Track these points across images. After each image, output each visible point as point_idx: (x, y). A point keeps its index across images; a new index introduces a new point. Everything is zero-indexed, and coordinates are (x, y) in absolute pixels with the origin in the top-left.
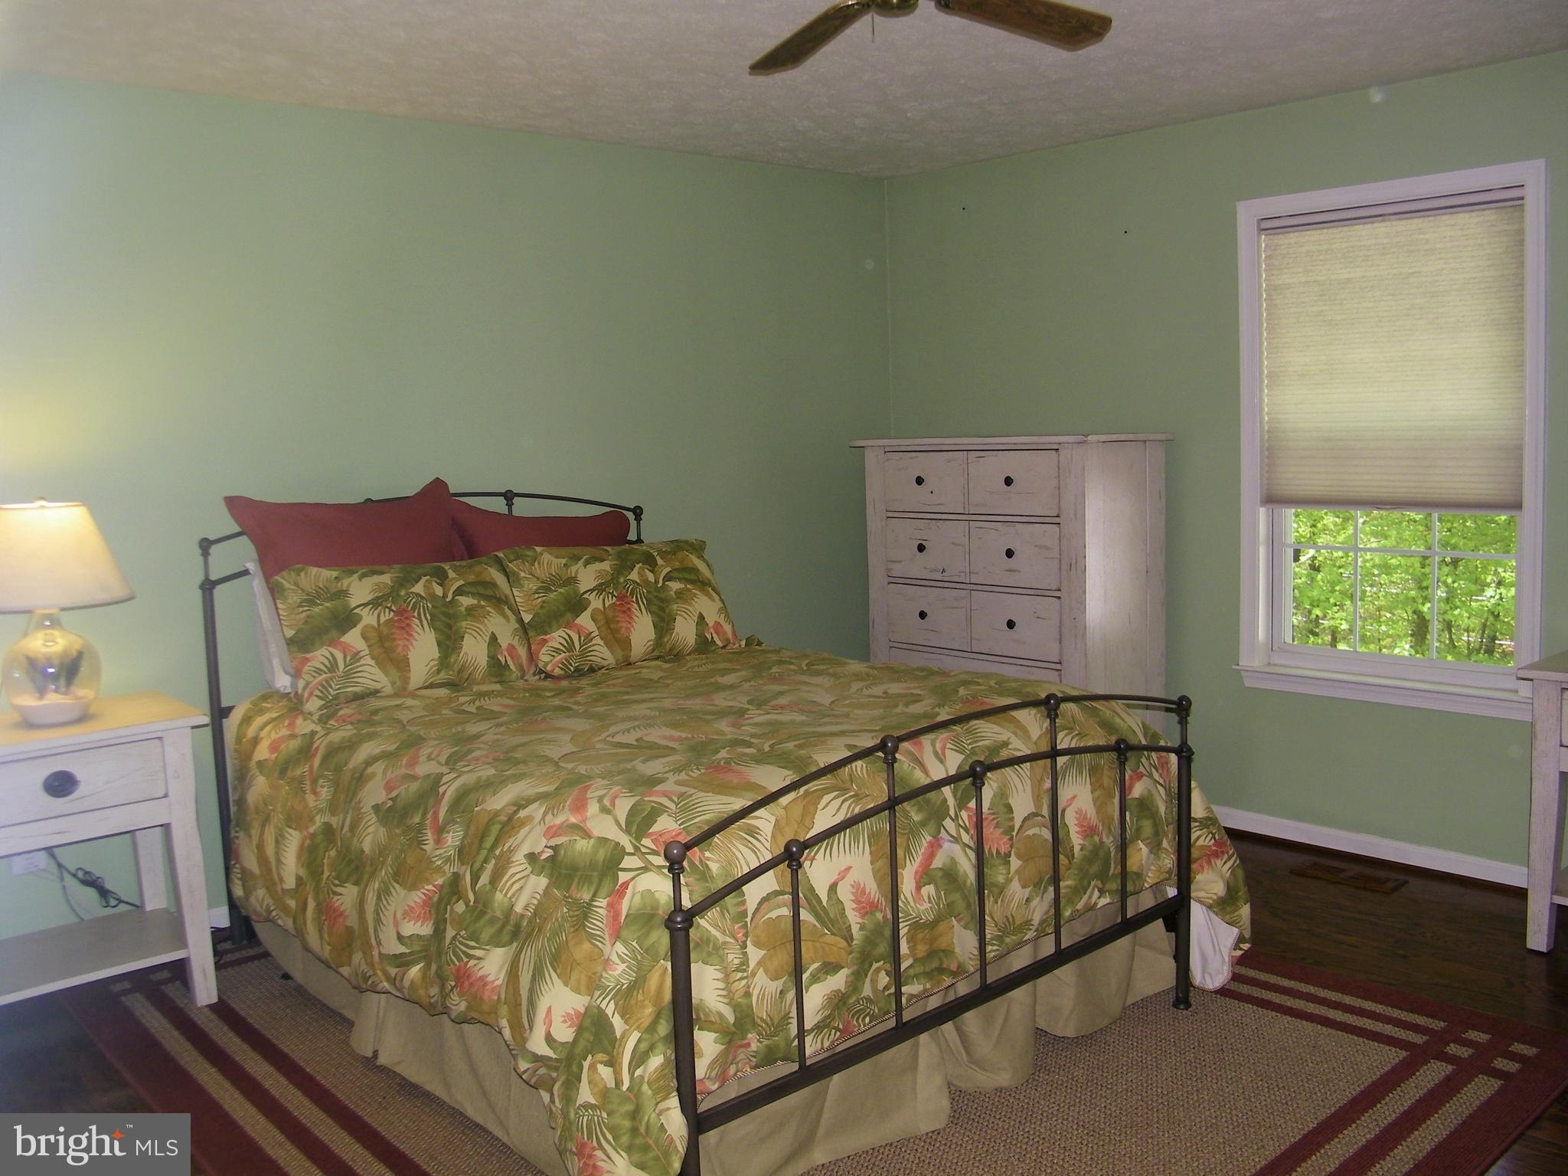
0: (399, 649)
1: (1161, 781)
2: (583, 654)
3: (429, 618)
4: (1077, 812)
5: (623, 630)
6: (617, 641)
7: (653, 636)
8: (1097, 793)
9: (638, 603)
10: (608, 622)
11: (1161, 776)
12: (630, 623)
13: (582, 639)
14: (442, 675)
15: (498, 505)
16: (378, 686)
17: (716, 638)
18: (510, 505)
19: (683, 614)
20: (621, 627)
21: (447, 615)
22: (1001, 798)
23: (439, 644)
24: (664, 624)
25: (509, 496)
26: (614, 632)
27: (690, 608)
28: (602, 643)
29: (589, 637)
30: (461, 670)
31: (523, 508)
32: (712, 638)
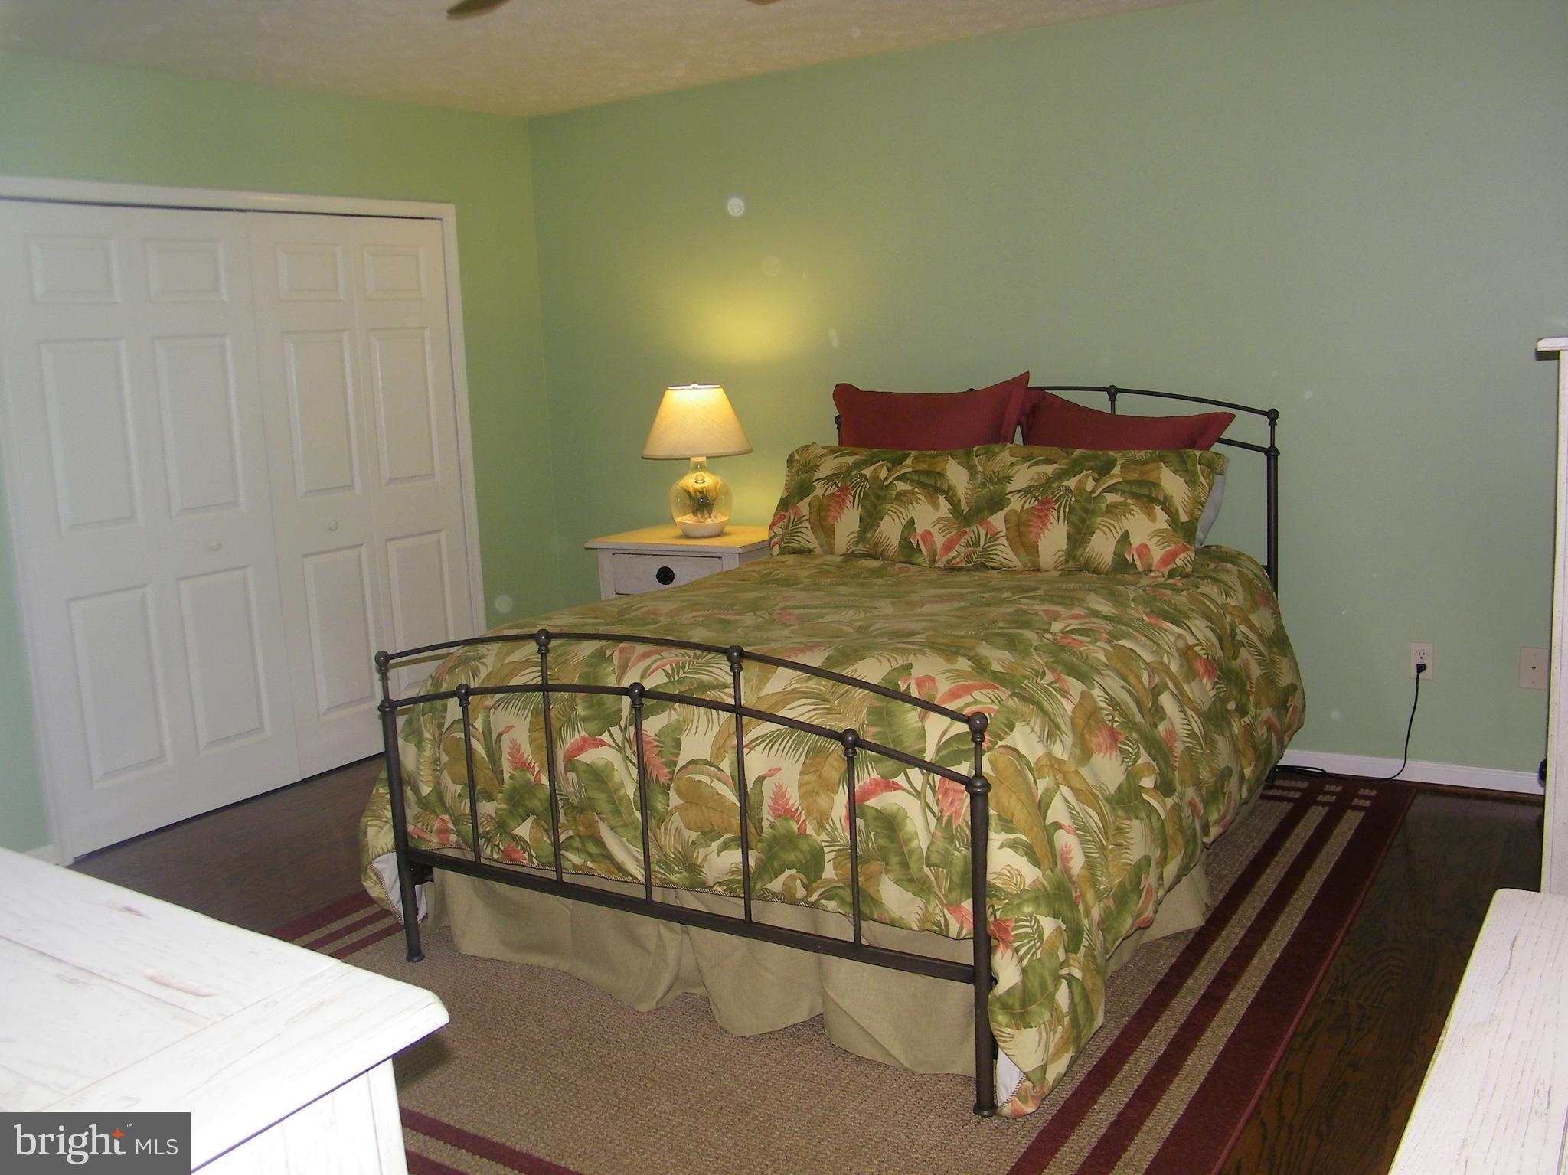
0: (830, 519)
1: (936, 809)
2: (986, 551)
3: (862, 496)
4: (776, 786)
5: (1031, 536)
6: (1024, 545)
7: (1065, 547)
8: (807, 778)
9: (1059, 512)
10: (1019, 525)
11: (938, 801)
12: (1042, 529)
13: (989, 536)
14: (860, 546)
15: (1099, 402)
16: (811, 546)
17: (1137, 561)
18: (1113, 400)
19: (1106, 529)
20: (1031, 532)
21: (878, 496)
22: (673, 731)
23: (861, 520)
24: (1078, 536)
25: (1113, 392)
26: (1022, 535)
27: (1116, 524)
28: (1007, 544)
29: (995, 536)
30: (875, 546)
31: (1126, 406)
32: (1133, 560)
